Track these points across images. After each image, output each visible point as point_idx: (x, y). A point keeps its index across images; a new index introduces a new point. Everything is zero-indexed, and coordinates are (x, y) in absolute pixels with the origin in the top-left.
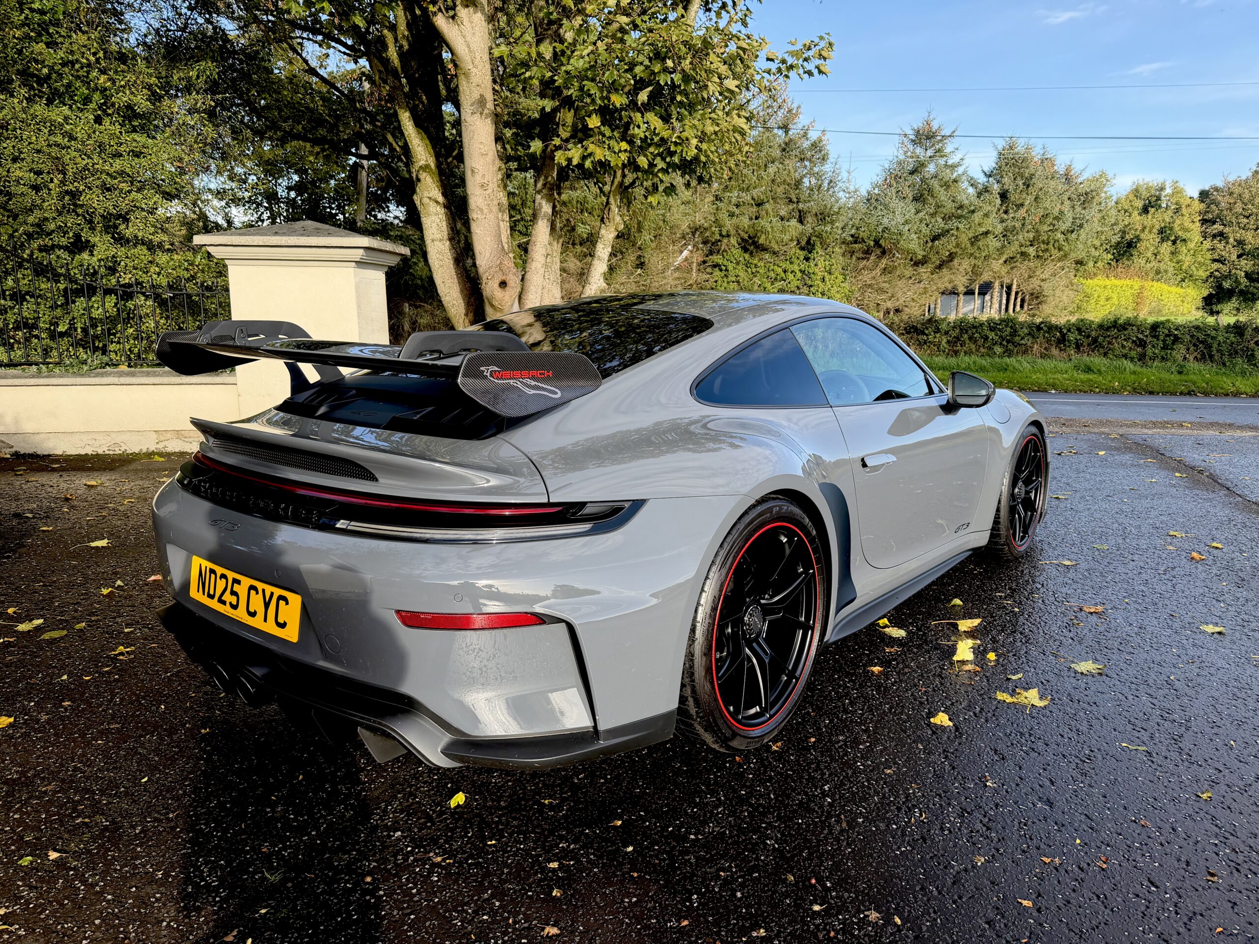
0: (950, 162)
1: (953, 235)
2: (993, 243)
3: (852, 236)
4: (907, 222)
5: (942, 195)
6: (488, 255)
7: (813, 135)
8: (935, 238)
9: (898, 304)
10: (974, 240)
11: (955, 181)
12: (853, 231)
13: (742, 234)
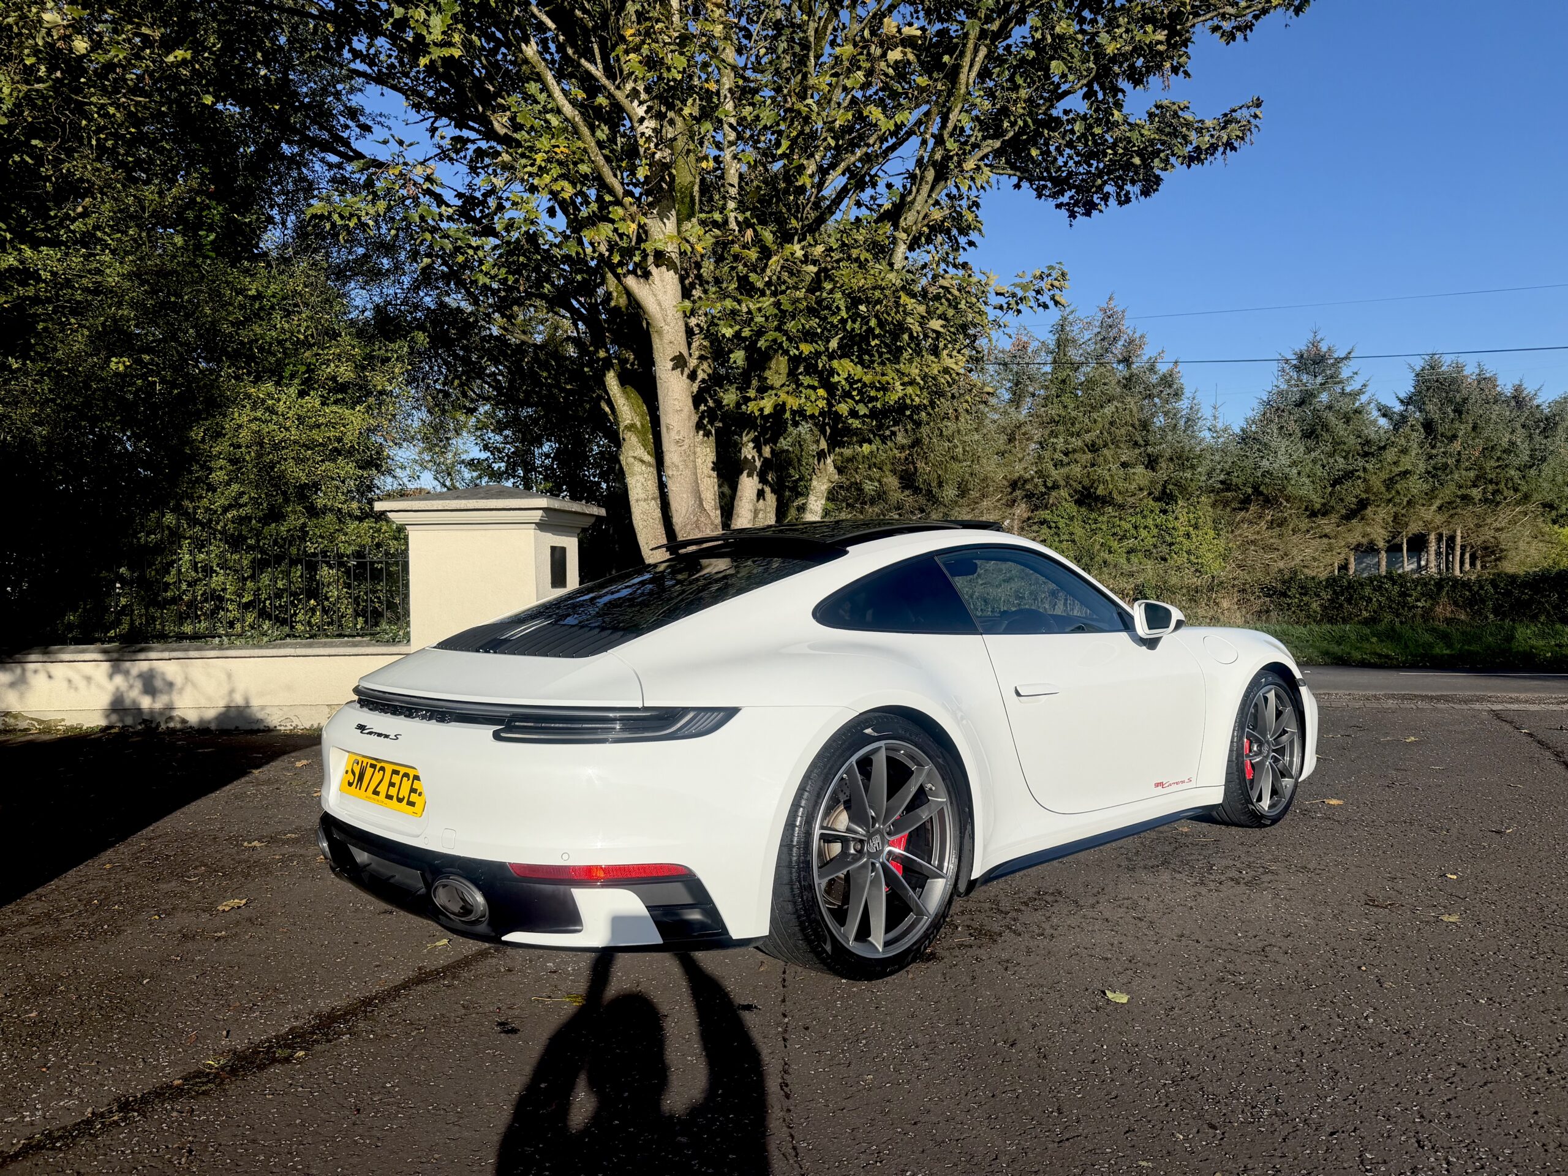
0: (1348, 389)
1: (1359, 477)
2: (1417, 485)
4: (1294, 464)
5: (1340, 428)
7: (1162, 368)
8: (1336, 482)
9: (1293, 564)
10: (1390, 483)
11: (1357, 412)
12: (1222, 477)
13: (1075, 484)
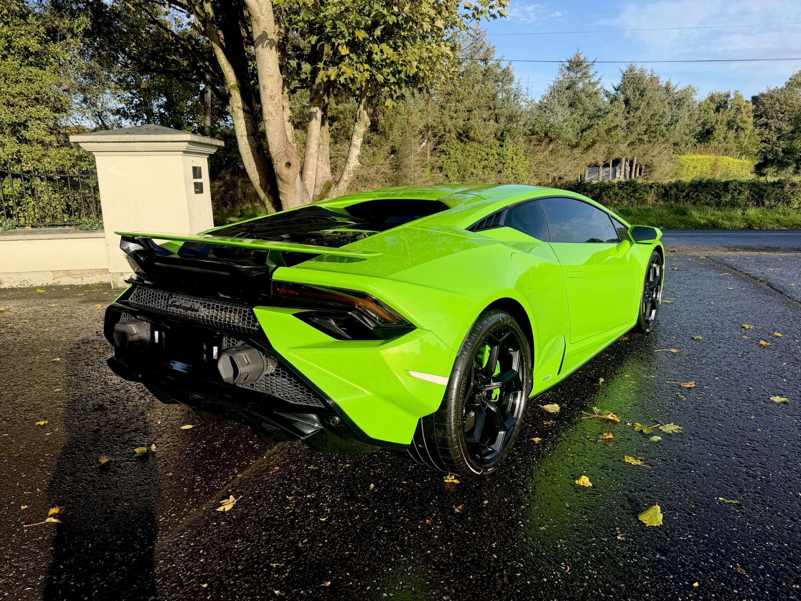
0: (592, 81)
1: (595, 128)
2: (620, 133)
3: (530, 130)
4: (565, 121)
5: (587, 102)
6: (277, 144)
7: (504, 65)
8: (583, 131)
9: (561, 174)
10: (608, 131)
11: (596, 93)
12: (531, 127)
13: (459, 130)
